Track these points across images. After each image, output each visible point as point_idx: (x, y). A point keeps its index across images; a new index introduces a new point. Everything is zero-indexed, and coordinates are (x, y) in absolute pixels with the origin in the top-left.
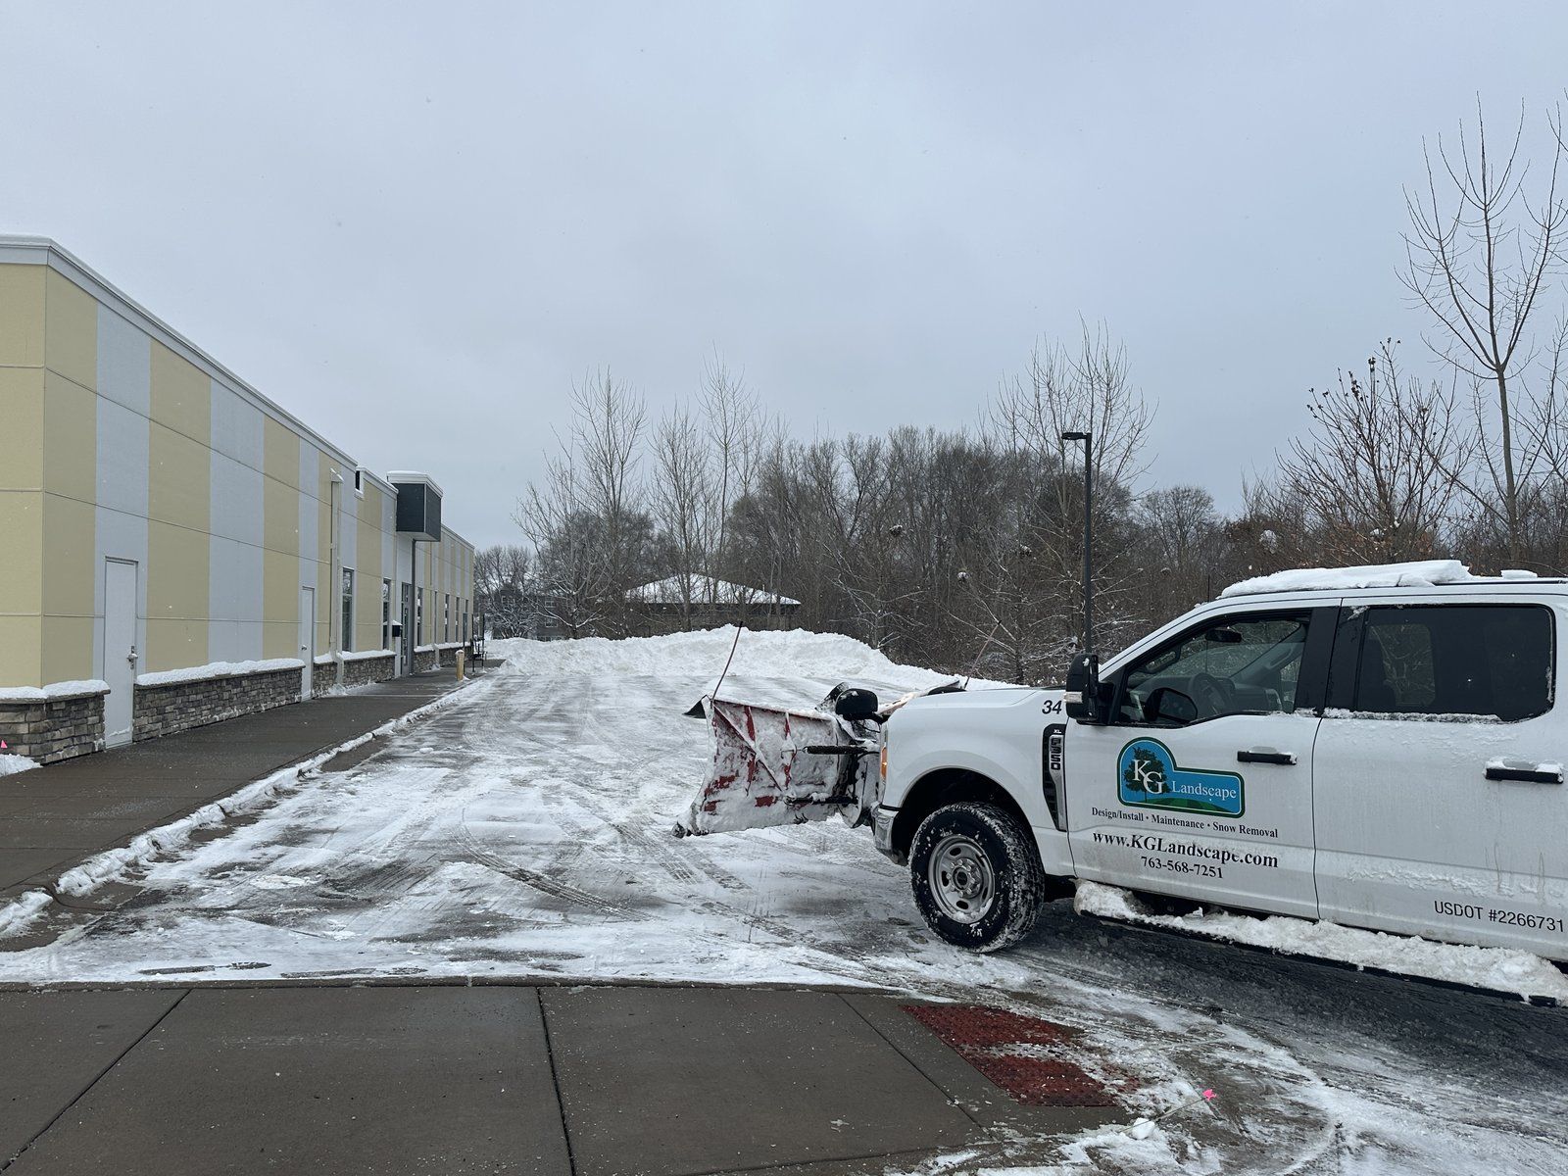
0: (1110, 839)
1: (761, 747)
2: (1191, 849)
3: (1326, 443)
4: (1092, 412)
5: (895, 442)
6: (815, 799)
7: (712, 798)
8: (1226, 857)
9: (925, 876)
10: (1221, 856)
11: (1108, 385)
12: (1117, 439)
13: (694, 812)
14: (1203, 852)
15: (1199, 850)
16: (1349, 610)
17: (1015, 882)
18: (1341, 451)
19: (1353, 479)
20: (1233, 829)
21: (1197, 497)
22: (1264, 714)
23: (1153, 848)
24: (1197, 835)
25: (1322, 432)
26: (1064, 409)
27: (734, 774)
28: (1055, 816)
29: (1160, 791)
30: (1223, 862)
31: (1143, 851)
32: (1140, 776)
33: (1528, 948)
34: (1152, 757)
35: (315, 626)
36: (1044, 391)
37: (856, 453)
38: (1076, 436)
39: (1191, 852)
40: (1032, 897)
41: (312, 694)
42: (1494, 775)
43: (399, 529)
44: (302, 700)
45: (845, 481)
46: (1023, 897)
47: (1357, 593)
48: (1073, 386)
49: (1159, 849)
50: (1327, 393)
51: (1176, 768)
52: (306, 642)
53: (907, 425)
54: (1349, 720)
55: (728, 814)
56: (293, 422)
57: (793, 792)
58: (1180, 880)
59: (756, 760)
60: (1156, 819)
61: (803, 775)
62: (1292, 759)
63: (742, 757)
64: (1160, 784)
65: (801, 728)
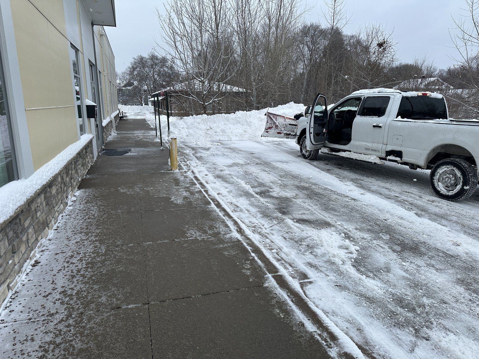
1: (278, 123)
7: (267, 130)
9: (302, 146)
13: (264, 132)
27: (272, 127)
33: (375, 155)
42: (374, 126)
47: (368, 94)
55: (271, 134)
57: (285, 132)
59: (276, 125)
63: (274, 124)
65: (289, 120)
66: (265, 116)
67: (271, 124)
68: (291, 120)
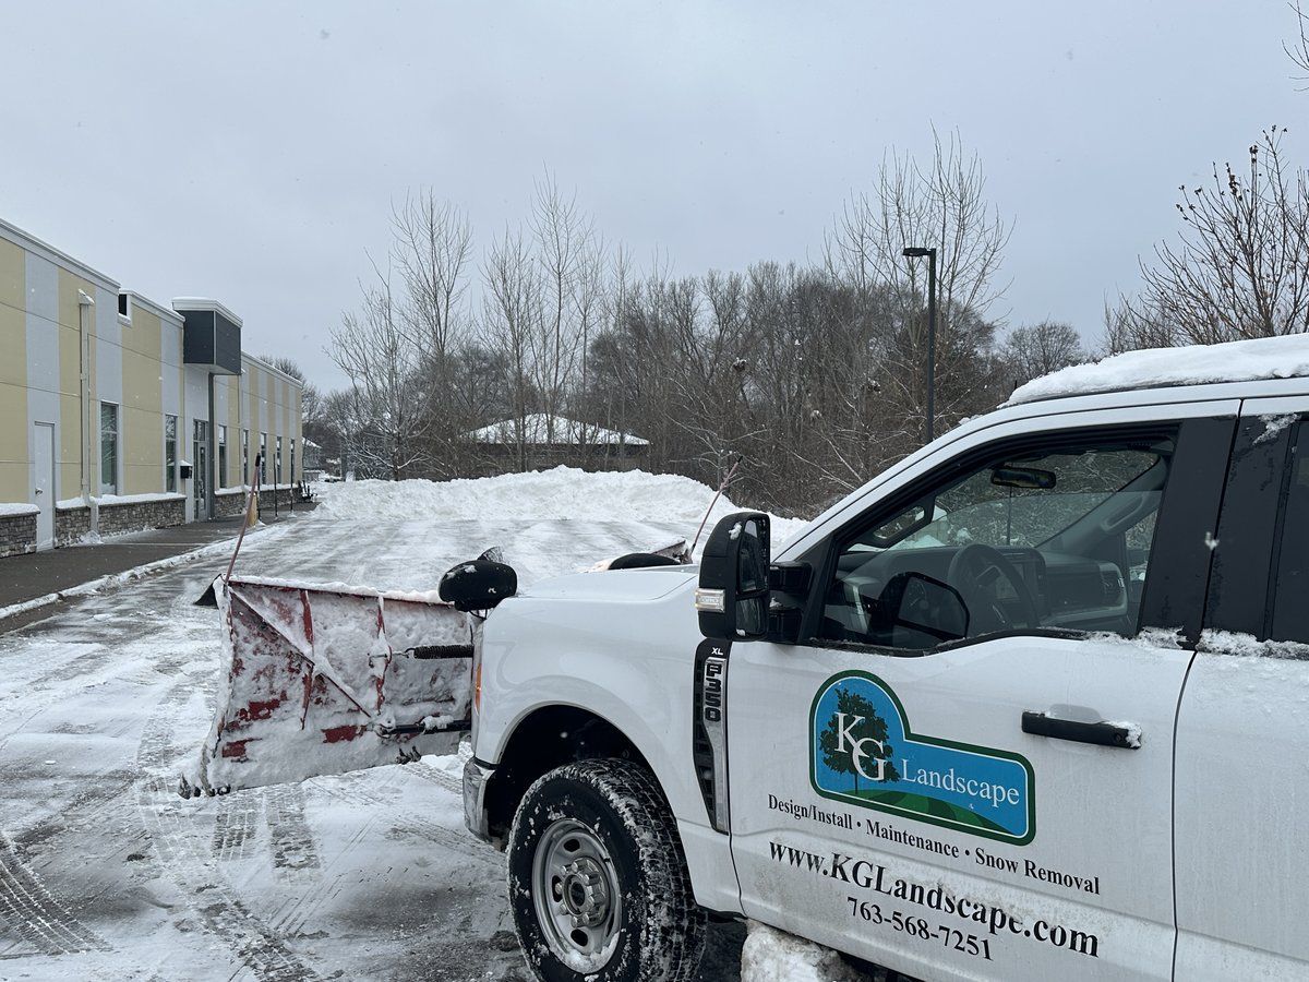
0: (796, 856)
1: (329, 651)
2: (935, 896)
3: (1201, 250)
4: (944, 231)
5: (755, 279)
6: (427, 726)
7: (238, 736)
8: (998, 921)
9: (529, 882)
10: (988, 917)
11: (961, 202)
12: (971, 261)
13: (205, 760)
14: (956, 904)
15: (948, 900)
16: (1256, 423)
17: (649, 915)
18: (1215, 258)
19: (1229, 291)
20: (1013, 866)
21: (1063, 334)
22: (1078, 637)
23: (868, 885)
24: (946, 868)
25: (1194, 236)
26: (914, 229)
27: (277, 697)
28: (710, 803)
29: (881, 776)
30: (993, 931)
31: (850, 888)
32: (848, 746)
34: (867, 710)
35: (58, 467)
36: (893, 209)
37: (716, 290)
38: (920, 252)
39: (934, 903)
40: (681, 938)
41: (54, 543)
43: (186, 360)
44: (38, 550)
45: (705, 320)
46: (663, 940)
47: (1273, 388)
48: (924, 205)
49: (878, 888)
50: (1200, 190)
51: (910, 736)
52: (44, 482)
53: (767, 260)
54: (1254, 660)
55: (268, 758)
56: (14, 233)
57: (389, 717)
58: (915, 952)
59: (314, 675)
60: (874, 828)
61: (412, 689)
62: (1132, 738)
63: (292, 670)
64: (881, 763)
65: (409, 620)
66: (208, 611)
67: (267, 672)
68: (422, 617)
